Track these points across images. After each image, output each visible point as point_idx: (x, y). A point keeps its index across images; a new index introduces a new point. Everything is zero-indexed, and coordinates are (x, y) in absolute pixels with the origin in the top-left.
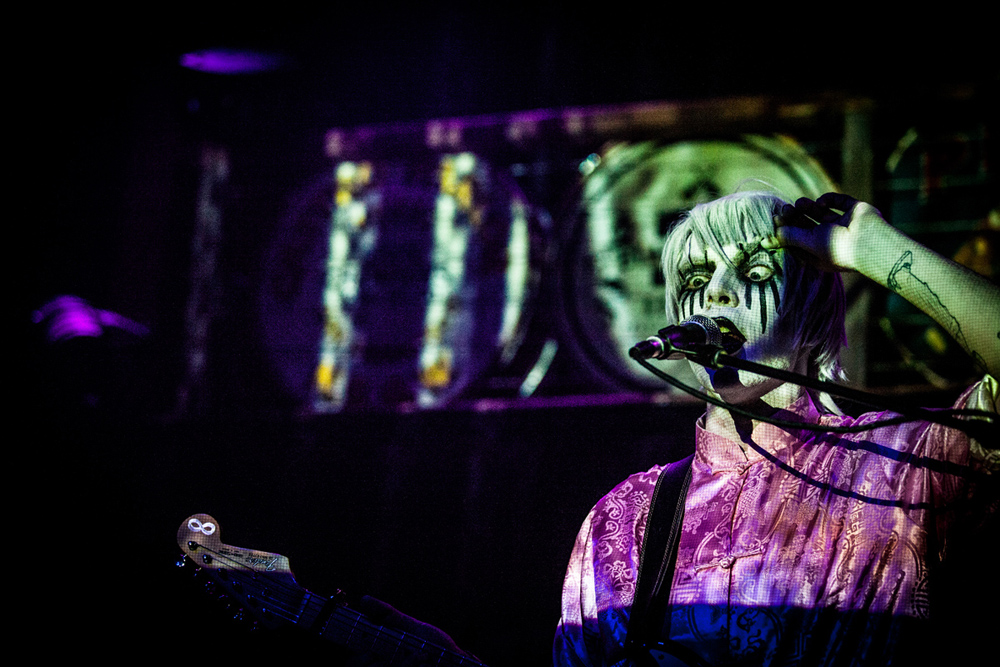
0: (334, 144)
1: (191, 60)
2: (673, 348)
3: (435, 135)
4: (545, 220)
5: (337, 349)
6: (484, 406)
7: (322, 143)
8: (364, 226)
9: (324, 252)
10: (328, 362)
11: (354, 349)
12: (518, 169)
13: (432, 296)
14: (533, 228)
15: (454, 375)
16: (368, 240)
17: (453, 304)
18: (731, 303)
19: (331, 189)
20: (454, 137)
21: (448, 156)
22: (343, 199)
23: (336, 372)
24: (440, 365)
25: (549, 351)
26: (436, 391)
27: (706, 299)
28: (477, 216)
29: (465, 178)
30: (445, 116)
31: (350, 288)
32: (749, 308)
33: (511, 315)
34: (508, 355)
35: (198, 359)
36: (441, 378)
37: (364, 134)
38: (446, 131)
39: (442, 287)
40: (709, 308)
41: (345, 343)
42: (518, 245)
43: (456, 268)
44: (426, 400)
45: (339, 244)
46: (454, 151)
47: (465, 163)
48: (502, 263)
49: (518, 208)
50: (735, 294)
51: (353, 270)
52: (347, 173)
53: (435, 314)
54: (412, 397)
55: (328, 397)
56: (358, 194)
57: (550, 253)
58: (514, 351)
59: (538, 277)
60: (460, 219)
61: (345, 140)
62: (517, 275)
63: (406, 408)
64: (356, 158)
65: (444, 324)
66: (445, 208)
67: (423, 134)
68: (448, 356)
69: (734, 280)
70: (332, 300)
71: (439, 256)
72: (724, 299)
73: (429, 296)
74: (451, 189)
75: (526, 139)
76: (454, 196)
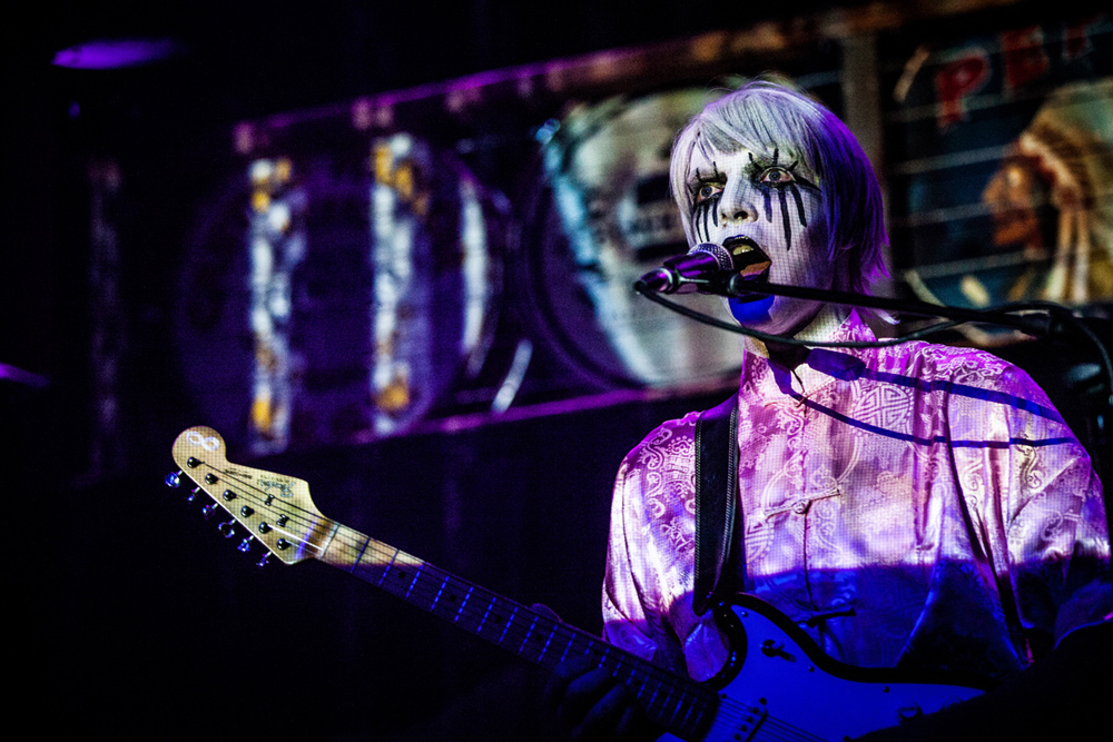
0: (244, 140)
1: (65, 58)
2: (682, 279)
3: (362, 115)
4: (502, 203)
5: (273, 380)
6: (453, 425)
7: (230, 140)
8: (289, 232)
9: (245, 265)
10: (263, 395)
11: (293, 377)
12: (466, 146)
13: (379, 304)
14: (489, 213)
15: (414, 395)
16: (296, 249)
17: (404, 311)
18: (750, 218)
19: (246, 191)
20: (384, 116)
21: (380, 140)
22: (261, 201)
23: (274, 406)
24: (396, 382)
25: (523, 355)
26: (394, 415)
27: (719, 217)
28: (422, 204)
29: (402, 162)
30: (373, 93)
31: (281, 306)
32: (770, 221)
33: (474, 317)
34: (476, 364)
35: (109, 407)
36: (399, 398)
37: (280, 122)
38: (374, 110)
39: (387, 292)
40: (725, 226)
41: (283, 370)
42: (474, 235)
43: (403, 267)
44: (384, 426)
45: (262, 256)
46: (386, 133)
47: (400, 145)
48: (456, 256)
49: (468, 190)
50: (752, 207)
51: (281, 284)
52: (262, 171)
53: (385, 324)
54: (368, 425)
55: (267, 437)
56: (277, 195)
57: (512, 237)
58: (483, 357)
59: (500, 268)
60: (402, 210)
61: (255, 134)
62: (475, 267)
63: (363, 438)
64: (271, 155)
65: (396, 336)
66: (383, 200)
67: (349, 117)
68: (404, 370)
69: (749, 191)
70: (261, 322)
71: (381, 256)
72: (741, 214)
73: (375, 305)
74: (387, 178)
75: (469, 107)
76: (392, 185)
